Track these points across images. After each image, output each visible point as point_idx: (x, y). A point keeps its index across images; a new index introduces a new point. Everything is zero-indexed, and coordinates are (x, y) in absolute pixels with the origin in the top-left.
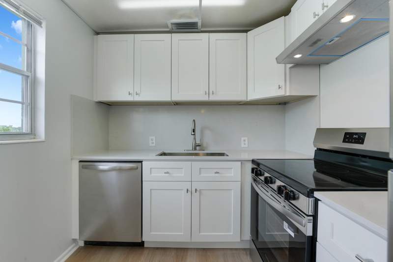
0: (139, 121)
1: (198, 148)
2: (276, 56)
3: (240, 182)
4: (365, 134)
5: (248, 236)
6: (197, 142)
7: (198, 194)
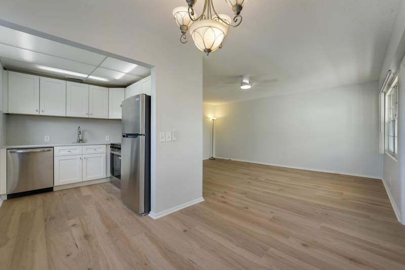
1: (80, 141)
5: (109, 175)
6: (81, 138)
7: (86, 159)
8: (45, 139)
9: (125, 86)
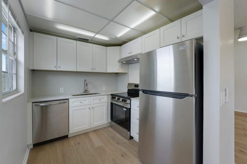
0: (53, 81)
1: (86, 92)
2: (118, 60)
3: (107, 103)
4: (138, 85)
5: (110, 120)
6: (86, 89)
7: (93, 109)
8: (61, 90)
9: (120, 45)
